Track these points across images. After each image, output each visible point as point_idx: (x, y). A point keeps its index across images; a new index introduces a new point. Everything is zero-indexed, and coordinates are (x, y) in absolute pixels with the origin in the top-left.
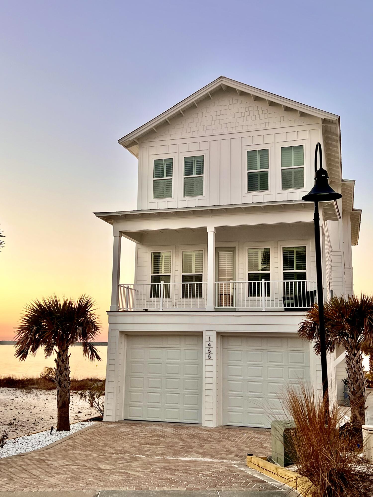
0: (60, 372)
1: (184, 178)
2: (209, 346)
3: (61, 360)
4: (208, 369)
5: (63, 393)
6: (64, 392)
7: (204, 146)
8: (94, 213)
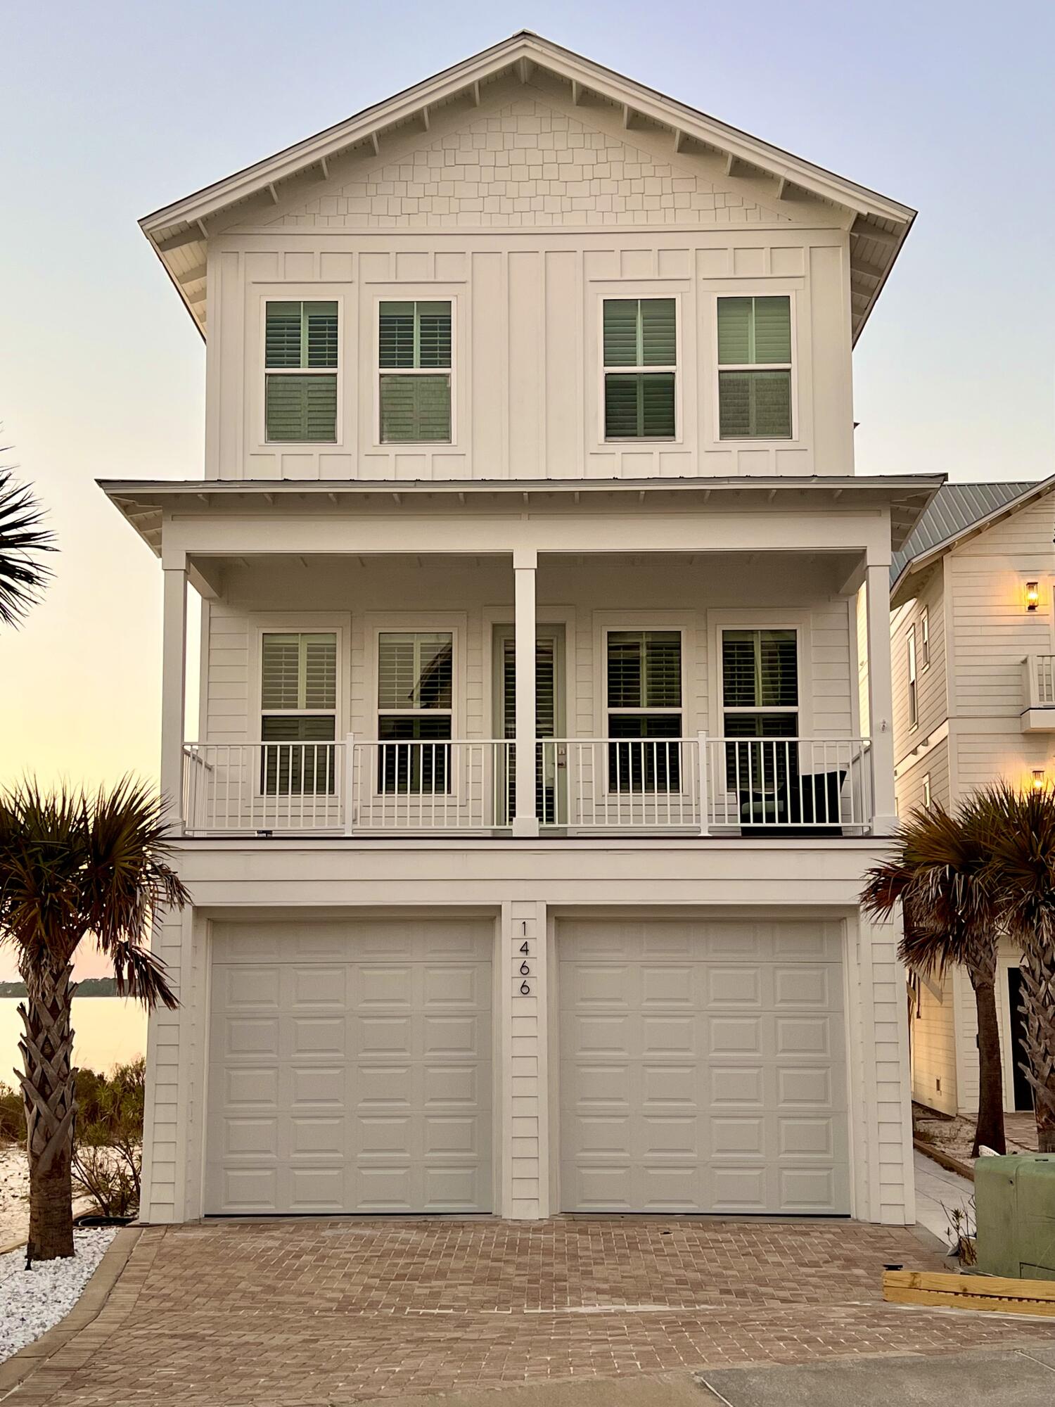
0: (42, 1050)
1: (381, 376)
2: (523, 954)
3: (49, 1006)
4: (521, 1027)
5: (56, 1124)
6: (60, 1120)
7: (449, 269)
8: (100, 482)
